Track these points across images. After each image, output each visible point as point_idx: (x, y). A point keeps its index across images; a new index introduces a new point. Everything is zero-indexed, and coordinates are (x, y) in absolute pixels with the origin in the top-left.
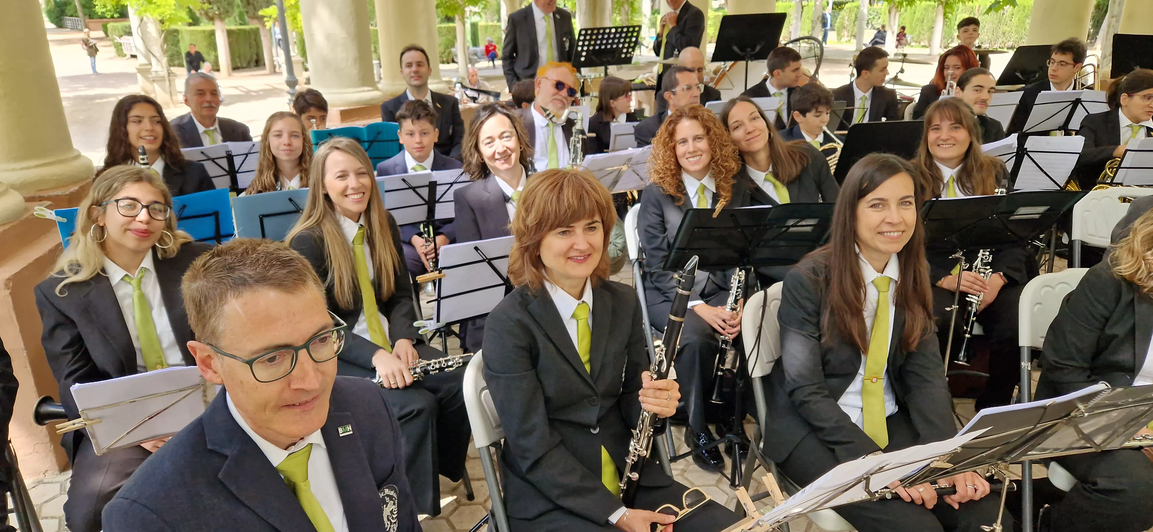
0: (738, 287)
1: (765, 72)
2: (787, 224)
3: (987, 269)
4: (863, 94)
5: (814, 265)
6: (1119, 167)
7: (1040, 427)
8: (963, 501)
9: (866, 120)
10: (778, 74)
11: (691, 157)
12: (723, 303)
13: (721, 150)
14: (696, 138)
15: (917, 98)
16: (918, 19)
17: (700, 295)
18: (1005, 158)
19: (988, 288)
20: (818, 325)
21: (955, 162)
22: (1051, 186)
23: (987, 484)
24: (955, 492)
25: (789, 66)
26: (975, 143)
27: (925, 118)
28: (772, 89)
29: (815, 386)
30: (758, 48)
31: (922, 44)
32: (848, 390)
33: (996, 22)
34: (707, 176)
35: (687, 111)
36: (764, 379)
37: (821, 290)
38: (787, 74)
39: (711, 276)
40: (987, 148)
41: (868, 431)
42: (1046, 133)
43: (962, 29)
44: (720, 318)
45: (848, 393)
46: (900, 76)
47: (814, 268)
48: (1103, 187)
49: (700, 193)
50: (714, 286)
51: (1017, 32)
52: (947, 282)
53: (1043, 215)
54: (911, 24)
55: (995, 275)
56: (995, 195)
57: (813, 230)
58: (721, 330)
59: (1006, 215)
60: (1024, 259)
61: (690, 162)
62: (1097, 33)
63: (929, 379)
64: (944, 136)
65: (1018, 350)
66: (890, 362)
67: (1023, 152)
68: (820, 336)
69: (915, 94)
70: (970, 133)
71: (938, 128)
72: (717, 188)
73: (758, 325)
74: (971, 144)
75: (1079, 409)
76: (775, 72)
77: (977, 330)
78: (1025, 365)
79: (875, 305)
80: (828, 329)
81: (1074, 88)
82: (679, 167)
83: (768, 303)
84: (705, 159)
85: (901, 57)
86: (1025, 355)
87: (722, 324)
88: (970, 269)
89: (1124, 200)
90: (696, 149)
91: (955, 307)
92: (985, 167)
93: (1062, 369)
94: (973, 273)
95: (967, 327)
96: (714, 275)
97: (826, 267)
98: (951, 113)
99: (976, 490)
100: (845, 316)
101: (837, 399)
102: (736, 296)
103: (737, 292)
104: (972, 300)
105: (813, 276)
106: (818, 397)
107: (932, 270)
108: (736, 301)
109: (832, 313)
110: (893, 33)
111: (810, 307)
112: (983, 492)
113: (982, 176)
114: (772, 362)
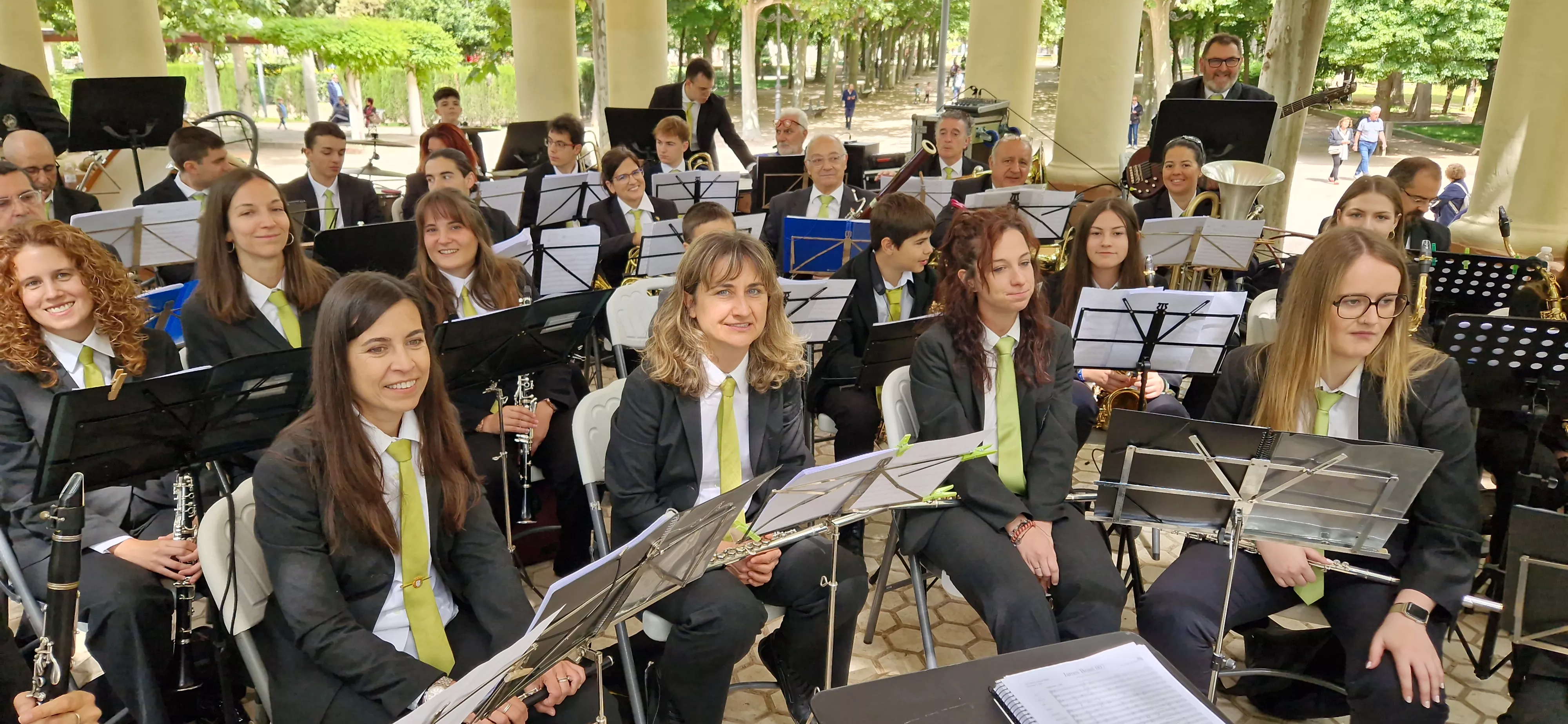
0: (188, 500)
1: (171, 165)
2: (243, 390)
3: (530, 399)
4: (326, 188)
5: (295, 446)
6: (640, 257)
7: (620, 581)
8: (559, 703)
9: (340, 225)
10: (192, 167)
11: (54, 307)
12: (168, 530)
13: (110, 292)
14: (57, 275)
15: (404, 191)
16: (386, 89)
17: (122, 527)
18: (522, 259)
19: (537, 421)
20: (320, 532)
21: (464, 270)
22: (579, 287)
23: (581, 670)
24: (547, 695)
25: (206, 155)
26: (484, 245)
27: (415, 218)
28: (188, 191)
29: (334, 621)
30: (149, 129)
31: (399, 121)
32: (385, 608)
33: (482, 94)
34: (93, 332)
35: (31, 233)
36: (255, 632)
37: (314, 480)
38: (208, 166)
39: (136, 490)
40: (500, 249)
41: (424, 656)
42: (561, 225)
43: (440, 102)
44: (166, 555)
45: (386, 612)
46: (375, 163)
47: (296, 451)
48: (632, 280)
49: (85, 362)
50: (148, 506)
51: (508, 107)
52: (487, 425)
53: (576, 322)
54: (379, 95)
55: (542, 404)
56: (521, 306)
57: (287, 391)
58: (172, 574)
59: (535, 329)
60: (569, 377)
61: (53, 314)
62: (590, 107)
63: (489, 557)
64: (443, 240)
65: (583, 489)
66: (435, 552)
67: (540, 250)
68: (327, 547)
69: (400, 186)
70: (475, 232)
71: (434, 230)
72: (116, 349)
73: (228, 550)
74: (479, 249)
75: (654, 548)
76: (187, 164)
77: (536, 475)
78: (594, 505)
79: (397, 482)
80: (336, 532)
81: (579, 171)
82: (36, 326)
83: (237, 513)
84: (81, 309)
85: (370, 139)
86: (592, 493)
87: (173, 564)
88: (511, 402)
89: (654, 292)
90: (61, 293)
91: (503, 454)
92: (503, 274)
93: (630, 500)
94: (515, 407)
95: (523, 476)
96: (143, 488)
97: (314, 444)
98: (446, 210)
99: (570, 682)
100: (358, 508)
101: (370, 626)
102: (187, 514)
103: (187, 507)
104: (522, 441)
105: (297, 462)
106: (342, 634)
107: (462, 415)
108: (188, 522)
109: (337, 508)
110: (357, 107)
111: (302, 508)
112: (578, 682)
113: (502, 286)
114: (264, 600)
